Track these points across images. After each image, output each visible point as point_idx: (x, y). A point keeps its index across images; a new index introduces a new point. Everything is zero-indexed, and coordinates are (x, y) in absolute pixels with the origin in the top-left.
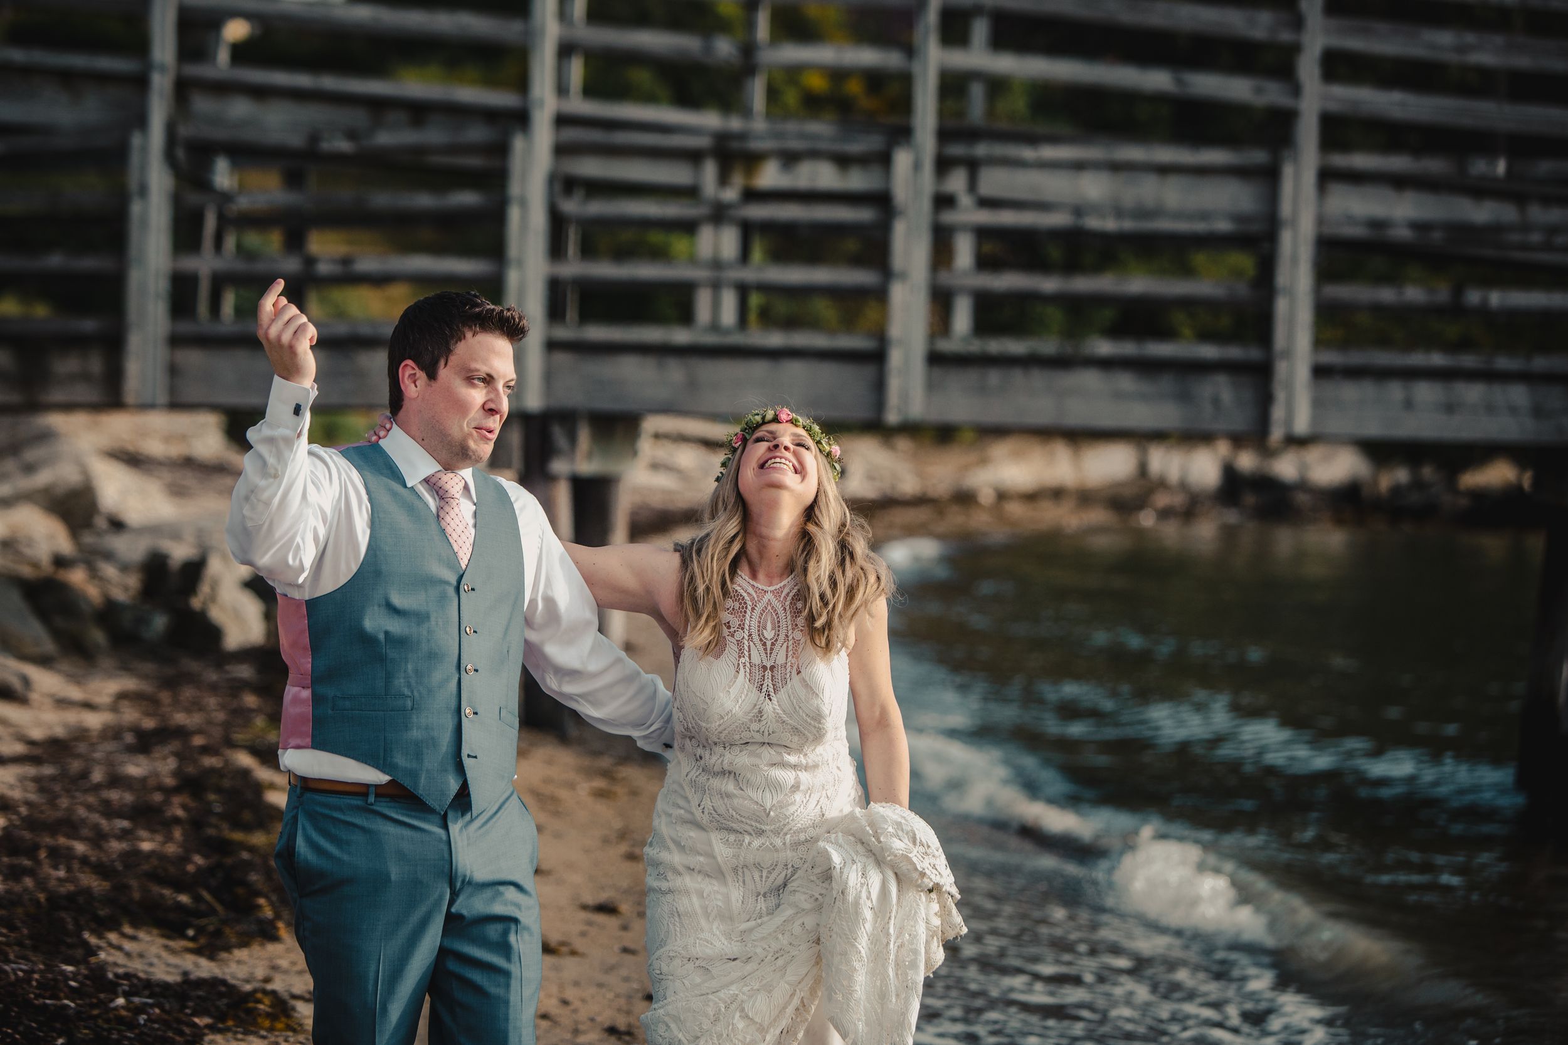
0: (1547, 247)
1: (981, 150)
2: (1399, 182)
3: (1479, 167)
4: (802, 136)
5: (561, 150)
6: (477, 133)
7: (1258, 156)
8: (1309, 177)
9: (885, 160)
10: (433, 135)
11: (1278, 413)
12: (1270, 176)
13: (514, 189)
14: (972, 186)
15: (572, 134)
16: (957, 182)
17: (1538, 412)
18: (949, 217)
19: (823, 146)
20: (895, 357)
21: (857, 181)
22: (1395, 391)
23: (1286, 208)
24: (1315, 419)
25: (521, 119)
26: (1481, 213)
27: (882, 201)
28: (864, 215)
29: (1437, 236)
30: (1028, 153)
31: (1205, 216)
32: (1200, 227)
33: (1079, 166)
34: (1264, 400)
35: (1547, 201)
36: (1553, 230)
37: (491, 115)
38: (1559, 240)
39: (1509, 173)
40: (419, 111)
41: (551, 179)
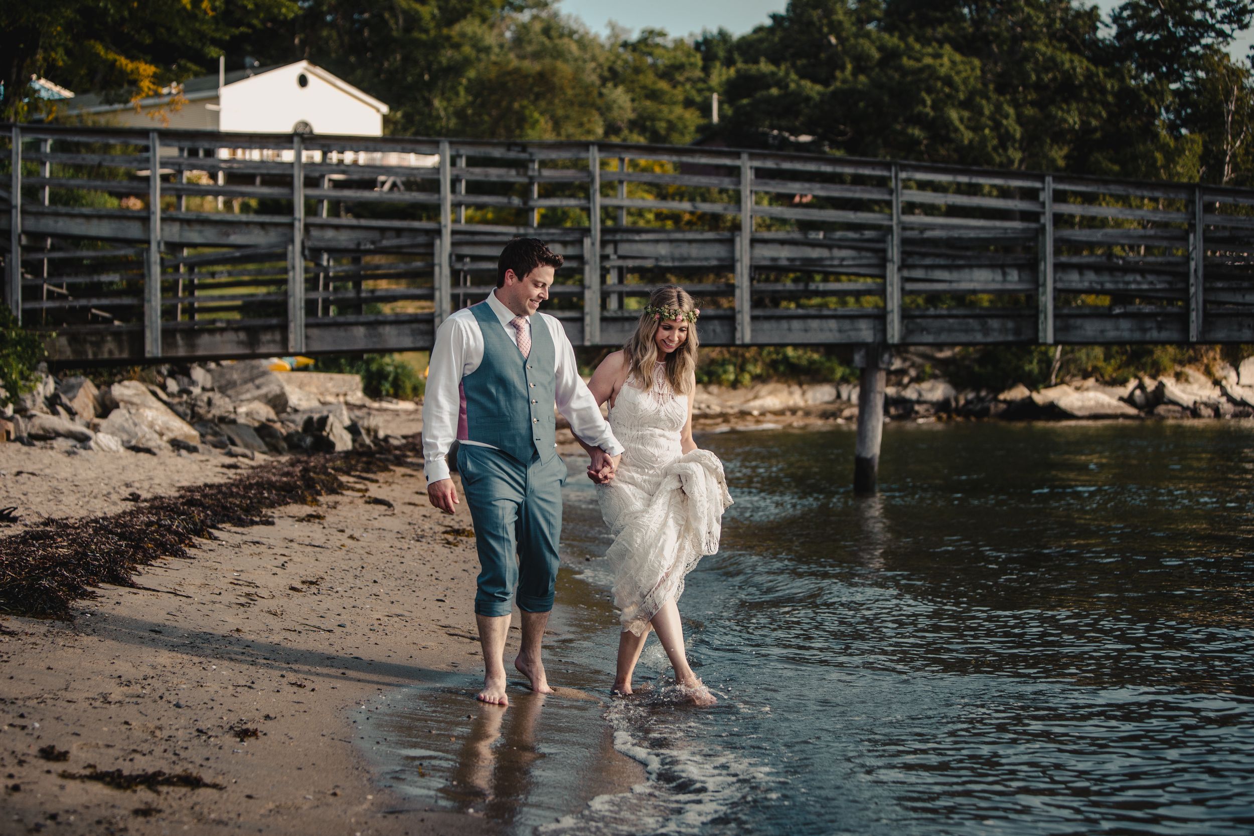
0: (841, 266)
1: (618, 237)
2: (782, 242)
3: (813, 235)
4: (548, 234)
5: (454, 244)
6: (421, 239)
7: (726, 235)
8: (746, 242)
9: (581, 242)
10: (405, 241)
11: (738, 335)
12: (731, 242)
13: (436, 261)
14: (616, 252)
15: (459, 238)
16: (610, 250)
17: (840, 331)
18: (608, 264)
19: (556, 238)
20: (587, 319)
21: (570, 251)
22: (784, 324)
23: (737, 255)
24: (752, 337)
25: (438, 232)
26: (815, 253)
27: (580, 258)
29: (798, 263)
30: (637, 238)
31: (707, 259)
32: (705, 263)
33: (657, 241)
34: (733, 330)
35: (840, 247)
36: (843, 259)
37: (427, 232)
38: (845, 263)
39: (825, 237)
40: (399, 232)
41: (450, 256)
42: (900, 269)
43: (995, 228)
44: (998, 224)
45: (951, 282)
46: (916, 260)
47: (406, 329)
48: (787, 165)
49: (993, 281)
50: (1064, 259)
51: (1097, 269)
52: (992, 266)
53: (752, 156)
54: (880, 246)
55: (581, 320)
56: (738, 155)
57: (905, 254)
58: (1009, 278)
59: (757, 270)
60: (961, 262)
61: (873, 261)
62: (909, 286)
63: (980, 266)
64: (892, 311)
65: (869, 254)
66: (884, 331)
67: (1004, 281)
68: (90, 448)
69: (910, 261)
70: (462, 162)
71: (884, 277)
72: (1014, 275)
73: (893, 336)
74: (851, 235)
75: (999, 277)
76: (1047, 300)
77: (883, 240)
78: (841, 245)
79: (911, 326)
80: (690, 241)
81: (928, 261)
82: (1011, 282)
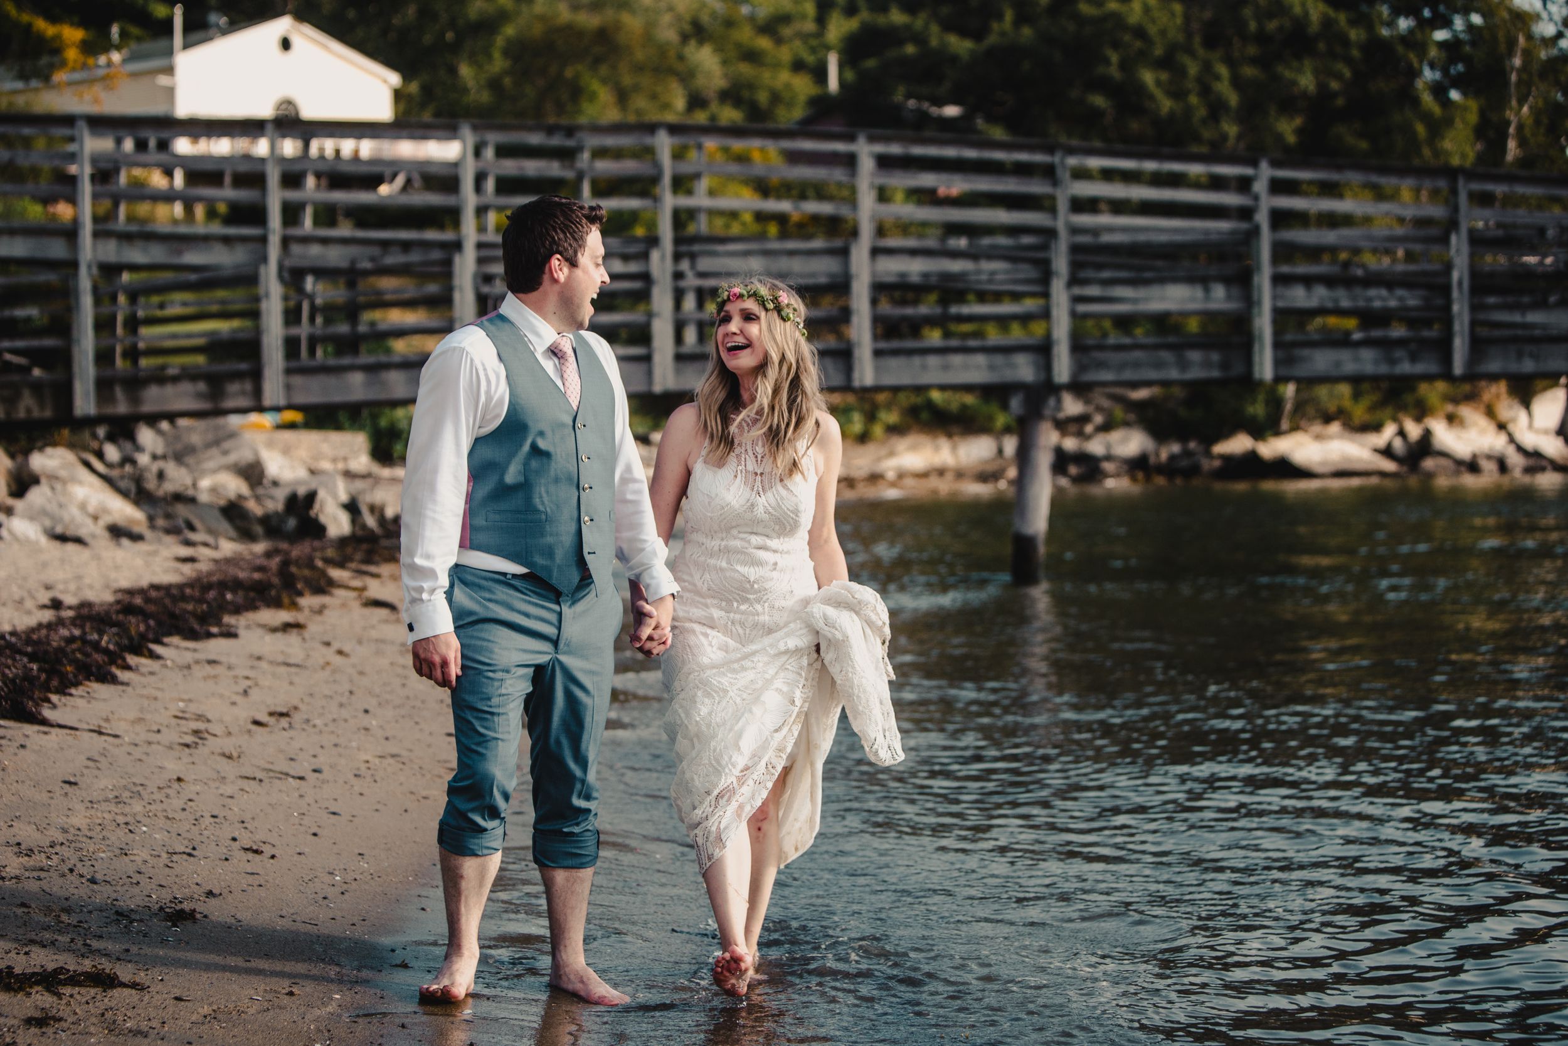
0: (991, 282)
1: (696, 248)
2: (913, 252)
3: (953, 243)
5: (481, 261)
6: (436, 255)
7: (838, 243)
8: (866, 253)
9: (646, 256)
10: (415, 257)
11: (856, 375)
12: (843, 253)
13: (457, 282)
14: (693, 266)
15: (486, 253)
16: (685, 265)
17: (992, 368)
18: (683, 284)
20: (657, 358)
22: (917, 361)
23: (854, 269)
24: (875, 378)
25: (457, 246)
26: (956, 266)
27: (646, 277)
28: (636, 285)
29: (933, 279)
30: (721, 248)
31: (813, 275)
32: (812, 281)
33: (746, 254)
34: (849, 369)
35: (989, 258)
36: (993, 273)
37: (442, 245)
38: (996, 278)
39: (971, 245)
40: (406, 246)
41: (476, 276)
42: (1069, 285)
43: (1193, 230)
45: (1135, 301)
46: (1090, 273)
48: (918, 150)
49: (1193, 299)
50: (1285, 269)
51: (1329, 281)
52: (1190, 279)
53: (872, 139)
54: (1040, 255)
55: (647, 359)
56: (851, 138)
57: (1076, 266)
58: (1213, 295)
59: (879, 289)
60: (1149, 275)
61: (1033, 275)
62: (1082, 308)
63: (1175, 280)
64: (1059, 340)
65: (1027, 266)
66: (1049, 367)
67: (1207, 299)
69: (1082, 275)
70: (489, 153)
71: (1046, 295)
72: (1219, 291)
73: (1061, 374)
74: (1004, 241)
75: (1199, 294)
76: (1264, 324)
77: (1045, 247)
78: (992, 254)
79: (1084, 360)
80: (792, 253)
81: (1106, 274)
82: (1215, 300)
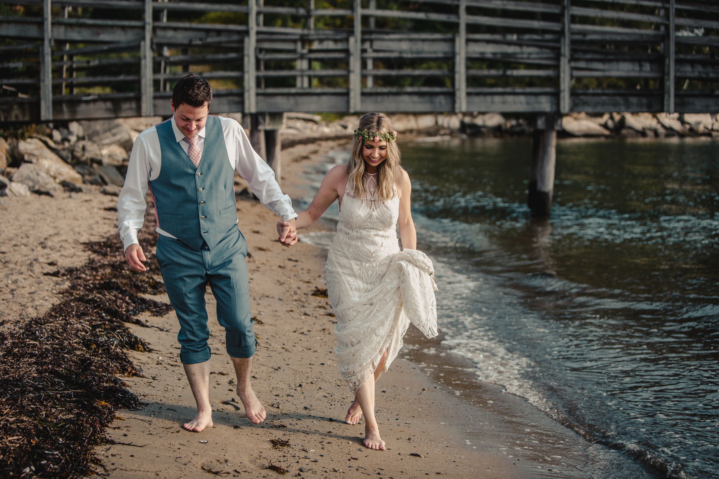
0: (528, 58)
1: (373, 36)
2: (488, 42)
3: (509, 37)
4: (324, 34)
5: (258, 41)
6: (235, 37)
7: (449, 36)
8: (463, 41)
9: (347, 40)
10: (223, 38)
11: (457, 106)
12: (452, 41)
13: (246, 52)
14: (371, 46)
15: (261, 36)
16: (367, 46)
17: (528, 103)
18: (365, 55)
19: (330, 37)
20: (352, 94)
21: (340, 46)
22: (489, 98)
23: (457, 50)
24: (468, 107)
25: (247, 33)
26: (511, 49)
27: (347, 51)
28: (342, 55)
29: (499, 56)
30: (386, 37)
31: (435, 52)
32: (434, 56)
33: (400, 40)
34: (454, 102)
35: (528, 46)
36: (530, 54)
37: (238, 32)
38: (532, 56)
39: (518, 39)
40: (219, 32)
41: (256, 49)
42: (570, 61)
43: (635, 34)
44: (636, 31)
45: (604, 71)
46: (581, 55)
47: (224, 100)
49: (633, 70)
50: (681, 56)
51: (703, 63)
52: (632, 61)
54: (557, 45)
55: (347, 94)
57: (573, 51)
58: (644, 69)
59: (471, 61)
60: (611, 57)
61: (551, 55)
62: (576, 73)
63: (624, 60)
64: (564, 90)
65: (547, 51)
66: (558, 104)
67: (641, 70)
68: (6, 195)
69: (576, 56)
71: (557, 67)
72: (647, 67)
73: (564, 108)
74: (535, 37)
75: (637, 68)
76: (671, 85)
77: (558, 41)
78: (531, 44)
79: (577, 101)
80: (424, 40)
81: (589, 56)
82: (645, 72)
